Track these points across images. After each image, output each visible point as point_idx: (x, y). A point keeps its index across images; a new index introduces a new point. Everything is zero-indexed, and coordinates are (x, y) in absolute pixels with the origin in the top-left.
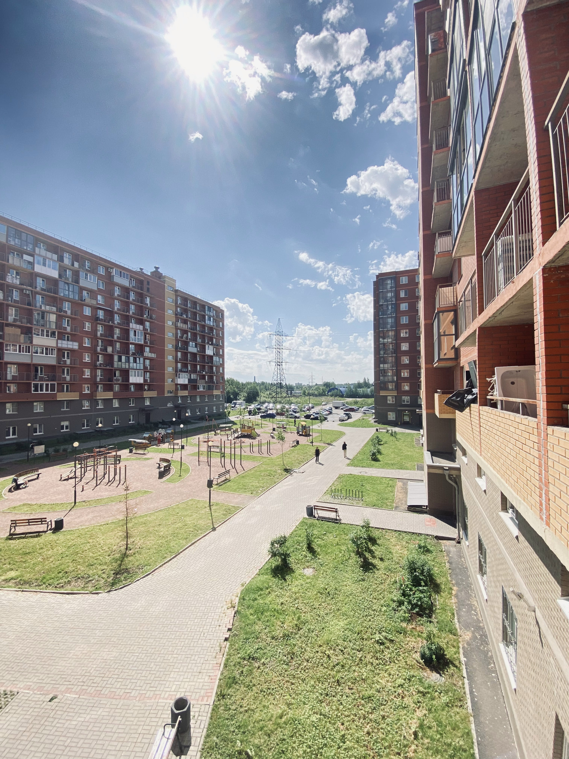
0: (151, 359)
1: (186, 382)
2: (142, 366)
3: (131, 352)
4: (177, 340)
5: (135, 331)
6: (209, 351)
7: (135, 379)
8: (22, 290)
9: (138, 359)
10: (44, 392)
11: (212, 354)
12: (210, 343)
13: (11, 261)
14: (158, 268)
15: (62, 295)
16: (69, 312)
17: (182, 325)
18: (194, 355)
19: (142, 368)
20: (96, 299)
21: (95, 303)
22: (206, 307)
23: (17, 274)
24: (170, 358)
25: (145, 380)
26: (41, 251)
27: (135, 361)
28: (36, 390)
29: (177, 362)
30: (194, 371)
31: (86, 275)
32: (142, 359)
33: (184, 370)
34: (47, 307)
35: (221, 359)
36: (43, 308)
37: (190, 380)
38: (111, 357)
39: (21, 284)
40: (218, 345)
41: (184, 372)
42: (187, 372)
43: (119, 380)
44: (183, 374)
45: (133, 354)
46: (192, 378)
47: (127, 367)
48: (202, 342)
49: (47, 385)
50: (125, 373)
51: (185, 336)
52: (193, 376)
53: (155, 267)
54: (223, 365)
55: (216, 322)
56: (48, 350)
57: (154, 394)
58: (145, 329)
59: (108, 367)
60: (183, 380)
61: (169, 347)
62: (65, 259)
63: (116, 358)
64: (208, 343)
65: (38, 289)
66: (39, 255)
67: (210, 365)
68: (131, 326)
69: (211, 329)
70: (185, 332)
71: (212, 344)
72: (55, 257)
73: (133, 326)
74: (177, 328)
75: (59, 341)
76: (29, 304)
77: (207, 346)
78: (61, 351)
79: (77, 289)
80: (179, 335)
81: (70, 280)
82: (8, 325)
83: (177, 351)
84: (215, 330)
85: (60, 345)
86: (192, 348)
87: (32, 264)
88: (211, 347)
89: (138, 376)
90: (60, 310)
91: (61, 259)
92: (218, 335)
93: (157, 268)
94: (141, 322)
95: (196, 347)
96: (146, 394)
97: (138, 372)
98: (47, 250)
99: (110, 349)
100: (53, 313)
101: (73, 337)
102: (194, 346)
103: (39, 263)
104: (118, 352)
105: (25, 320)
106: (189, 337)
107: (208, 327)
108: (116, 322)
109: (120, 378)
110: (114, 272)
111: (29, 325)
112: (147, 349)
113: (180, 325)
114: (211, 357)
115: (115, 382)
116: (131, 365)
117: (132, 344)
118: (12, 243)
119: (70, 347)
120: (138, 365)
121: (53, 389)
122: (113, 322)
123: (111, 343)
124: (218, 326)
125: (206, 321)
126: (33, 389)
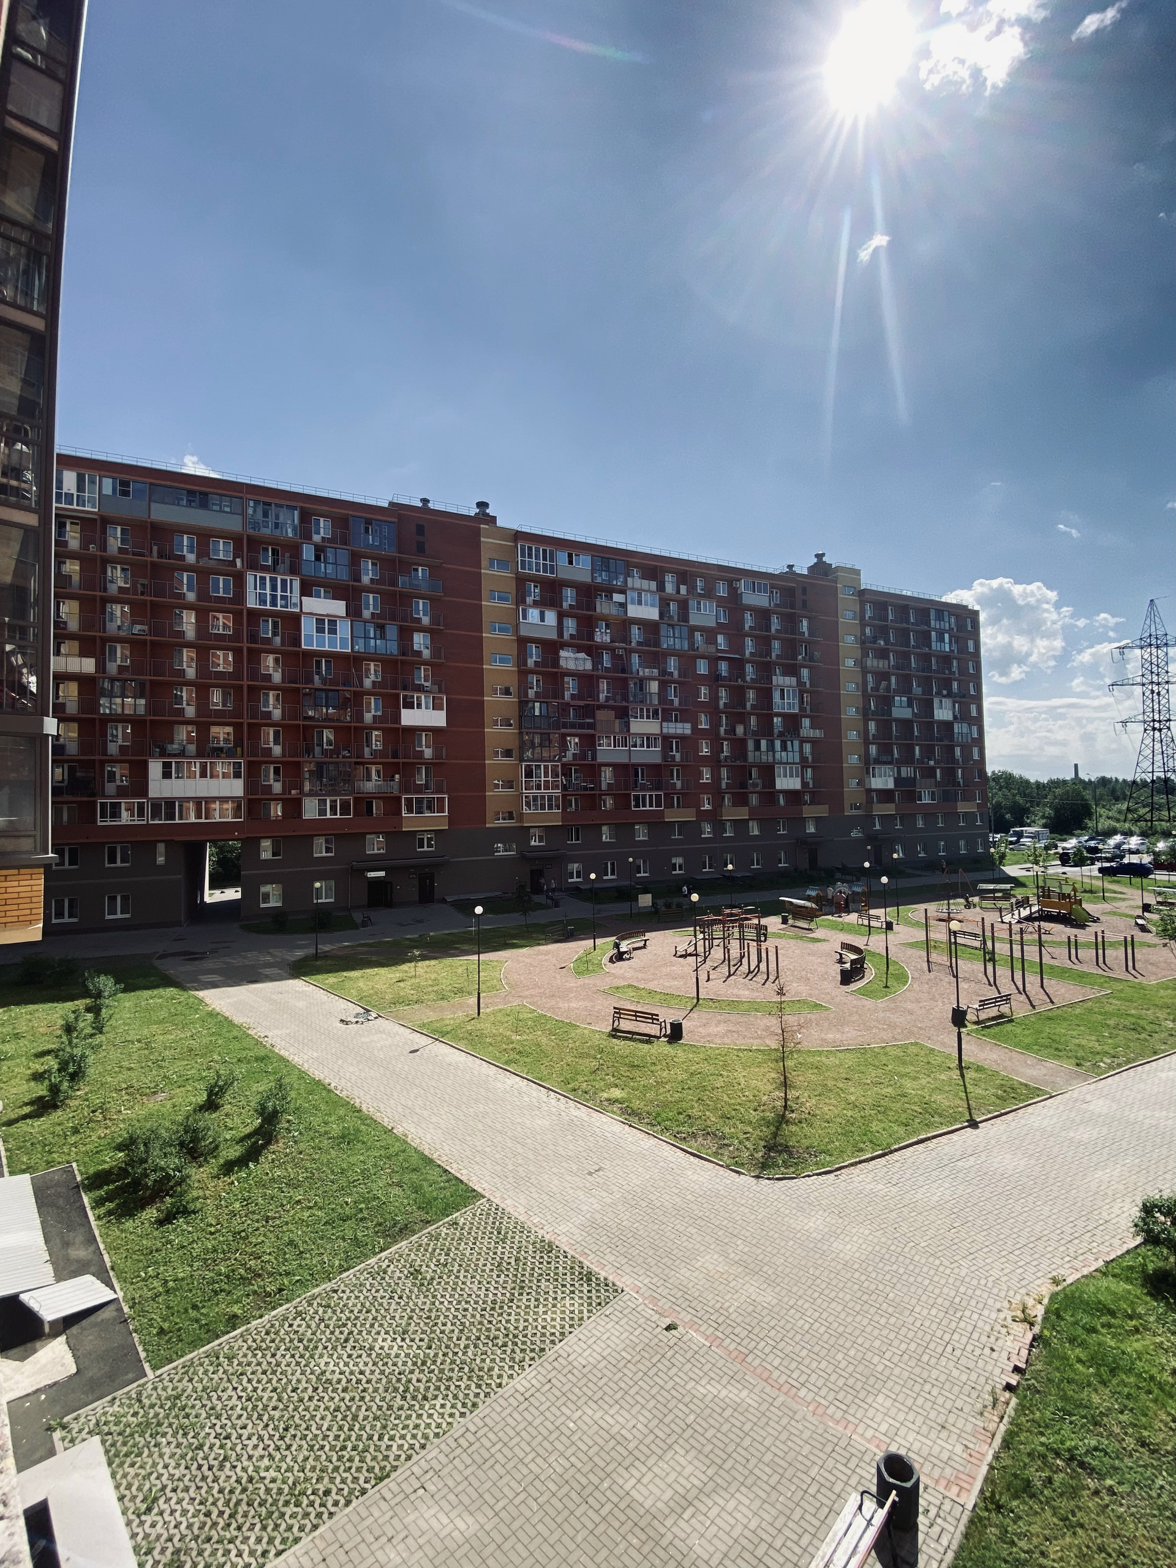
0: (813, 742)
1: (891, 785)
2: (797, 755)
3: (776, 731)
4: (866, 697)
5: (782, 691)
6: (943, 712)
7: (787, 782)
8: (613, 650)
9: (789, 743)
10: (648, 808)
11: (950, 718)
12: (945, 692)
13: (598, 610)
14: (823, 555)
15: (665, 646)
16: (676, 674)
17: (875, 663)
18: (906, 724)
19: (797, 760)
20: (715, 642)
21: (714, 650)
22: (933, 614)
23: (607, 626)
24: (853, 735)
25: (804, 784)
26: (636, 581)
27: (784, 748)
28: (637, 806)
29: (867, 743)
30: (907, 759)
31: (699, 603)
32: (796, 743)
33: (884, 758)
34: (647, 670)
35: (975, 729)
36: (641, 673)
37: (898, 781)
38: (743, 742)
39: (612, 641)
40: (964, 696)
41: (885, 763)
42: (890, 763)
43: (756, 785)
44: (883, 767)
45: (781, 734)
46: (904, 774)
47: (771, 759)
48: (924, 693)
49: (651, 796)
50: (768, 772)
51: (884, 684)
52: (906, 772)
53: (817, 556)
54: (980, 742)
55: (957, 642)
56: (650, 739)
57: (822, 811)
58: (800, 683)
59: (738, 763)
60: (883, 781)
61: (850, 713)
62: (667, 584)
63: (751, 745)
64: (939, 693)
65: (634, 644)
66: (633, 589)
67: (946, 743)
68: (774, 683)
69: (945, 659)
70: (882, 676)
71: (949, 695)
72: (653, 585)
73: (780, 680)
74: (865, 671)
75: (665, 724)
76: (623, 671)
77: (936, 701)
78: (666, 739)
79: (685, 630)
80: (870, 685)
81: (676, 618)
82: (600, 707)
83: (866, 722)
84: (955, 663)
85: (665, 731)
86: (901, 710)
87: (623, 605)
88: (947, 702)
89: (792, 776)
90: (664, 672)
91: (661, 587)
92: (963, 670)
93: (819, 556)
94: (792, 670)
95: (910, 704)
96: (808, 811)
97: (791, 769)
98: (643, 577)
99: (740, 730)
100: (654, 679)
101: (684, 715)
102: (905, 704)
103: (633, 603)
104: (755, 733)
105: (618, 697)
106: (893, 686)
107: (937, 657)
108: (748, 678)
109: (759, 781)
110: (742, 585)
111: (624, 704)
112: (806, 722)
113: (871, 662)
114: (948, 726)
115: (752, 789)
116: (778, 755)
117: (778, 715)
118: (599, 580)
119: (679, 731)
120: (790, 754)
121: (658, 805)
122: (744, 680)
123: (742, 718)
124: (963, 649)
125: (933, 644)
126: (633, 803)
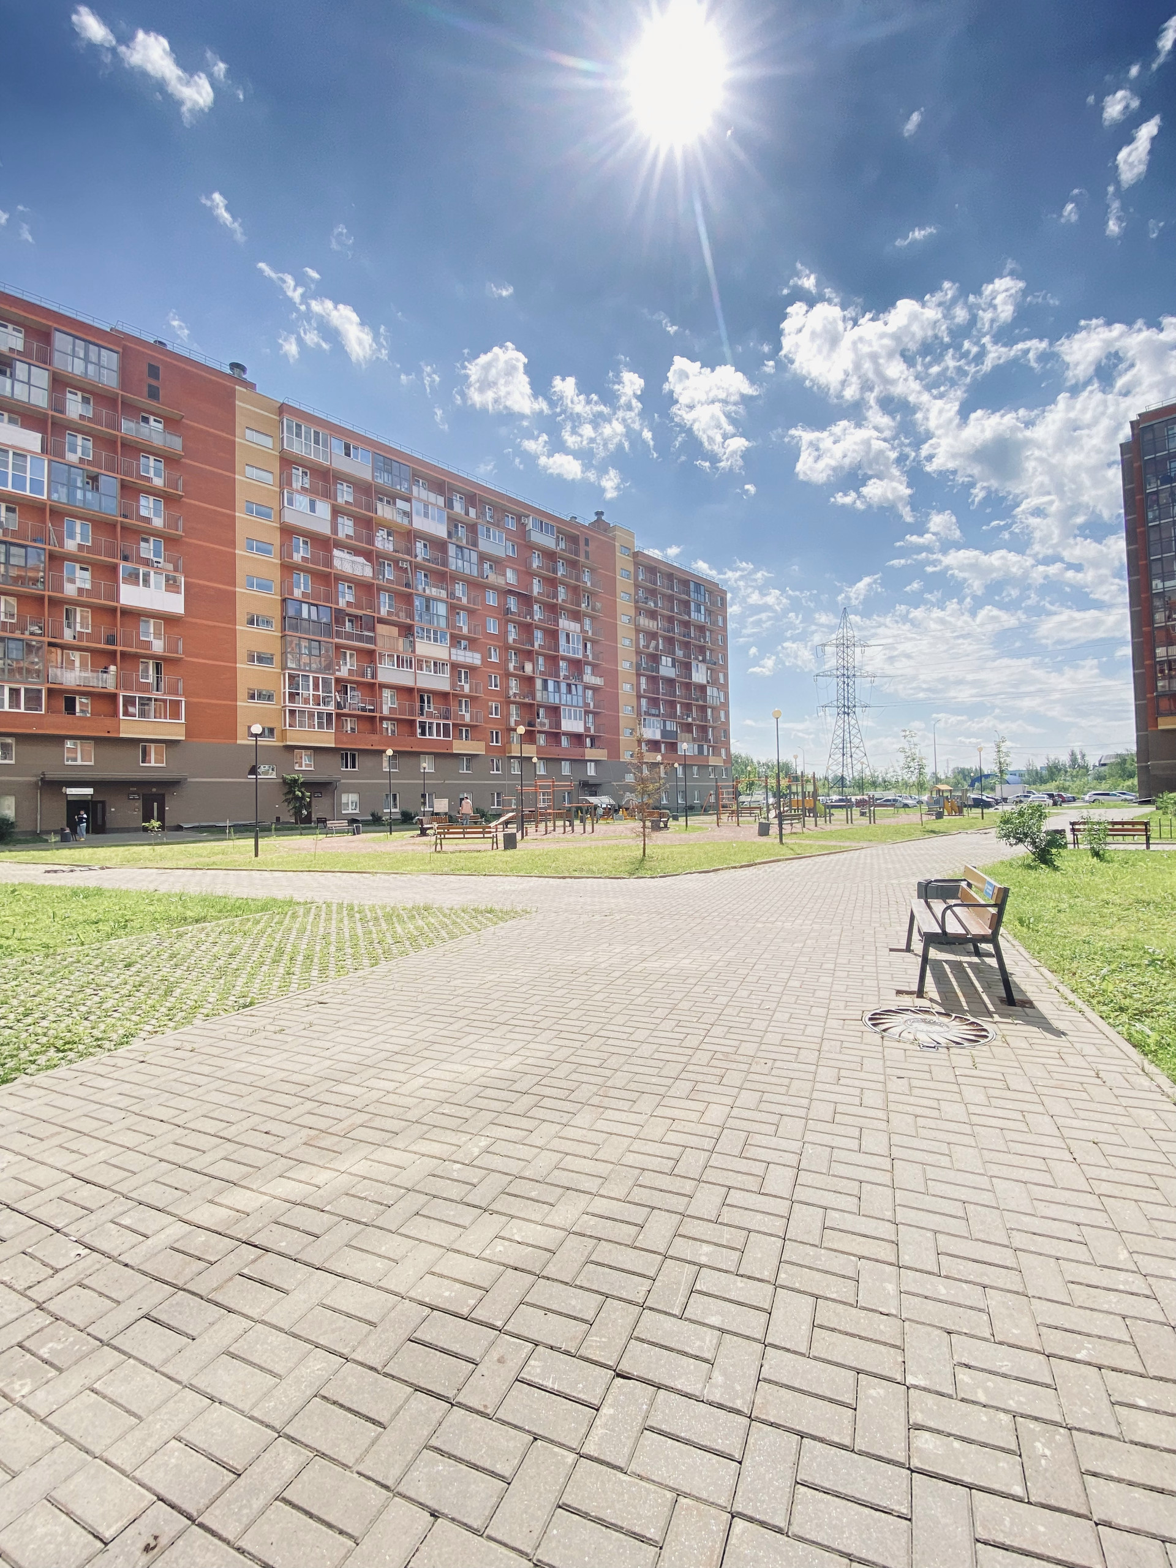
0: (595, 689)
1: (658, 737)
2: (581, 699)
3: (562, 674)
4: (638, 653)
5: (568, 635)
6: (699, 676)
7: (571, 724)
8: (396, 562)
9: (573, 687)
10: (435, 737)
11: (705, 682)
12: (700, 658)
13: (380, 512)
14: (602, 513)
15: (454, 568)
16: (464, 600)
17: (647, 621)
18: (670, 682)
19: (581, 704)
20: (505, 575)
21: (503, 582)
22: (692, 585)
23: (389, 534)
24: (627, 687)
25: (587, 729)
26: (420, 492)
27: (569, 691)
28: (423, 733)
29: (639, 697)
30: (673, 715)
31: (488, 530)
32: (580, 688)
33: (653, 711)
34: (434, 590)
35: (722, 694)
36: (428, 591)
37: (664, 733)
38: (530, 680)
39: (395, 551)
40: (715, 664)
41: (654, 715)
42: (658, 716)
43: (543, 725)
44: (652, 718)
45: (566, 677)
46: (668, 728)
47: (557, 701)
48: (684, 657)
49: (438, 725)
50: (554, 711)
51: (653, 643)
52: (671, 726)
54: (725, 705)
55: (710, 615)
56: (438, 665)
57: (600, 754)
58: (583, 630)
59: (527, 700)
60: (652, 732)
61: (625, 666)
62: (455, 503)
63: (539, 684)
64: (696, 659)
65: (419, 559)
66: (419, 499)
67: (701, 703)
68: (561, 625)
69: (701, 629)
70: (652, 636)
71: (704, 661)
72: (441, 501)
73: (566, 624)
74: (638, 631)
75: (453, 651)
76: (407, 585)
77: (694, 664)
78: (455, 667)
79: (474, 557)
80: (642, 643)
81: (464, 541)
82: (382, 621)
83: (638, 675)
84: (708, 633)
85: (454, 658)
86: (667, 668)
87: (408, 514)
88: (703, 667)
89: (575, 719)
90: (452, 595)
91: (449, 504)
92: (714, 642)
93: (599, 514)
94: (576, 616)
95: (674, 666)
96: (590, 753)
97: (575, 712)
98: (430, 489)
99: (529, 667)
100: (441, 601)
101: (472, 643)
102: (670, 664)
103: (418, 514)
104: (542, 673)
105: (402, 614)
106: (661, 647)
107: (695, 626)
108: (536, 618)
109: (546, 721)
110: (530, 523)
111: (408, 621)
112: (588, 669)
113: (645, 622)
114: (702, 688)
115: (539, 728)
116: (564, 697)
117: (564, 658)
118: (380, 481)
119: (469, 660)
120: (575, 698)
121: (447, 734)
122: (532, 618)
123: (529, 655)
124: (714, 623)
125: (692, 613)
126: (419, 731)
